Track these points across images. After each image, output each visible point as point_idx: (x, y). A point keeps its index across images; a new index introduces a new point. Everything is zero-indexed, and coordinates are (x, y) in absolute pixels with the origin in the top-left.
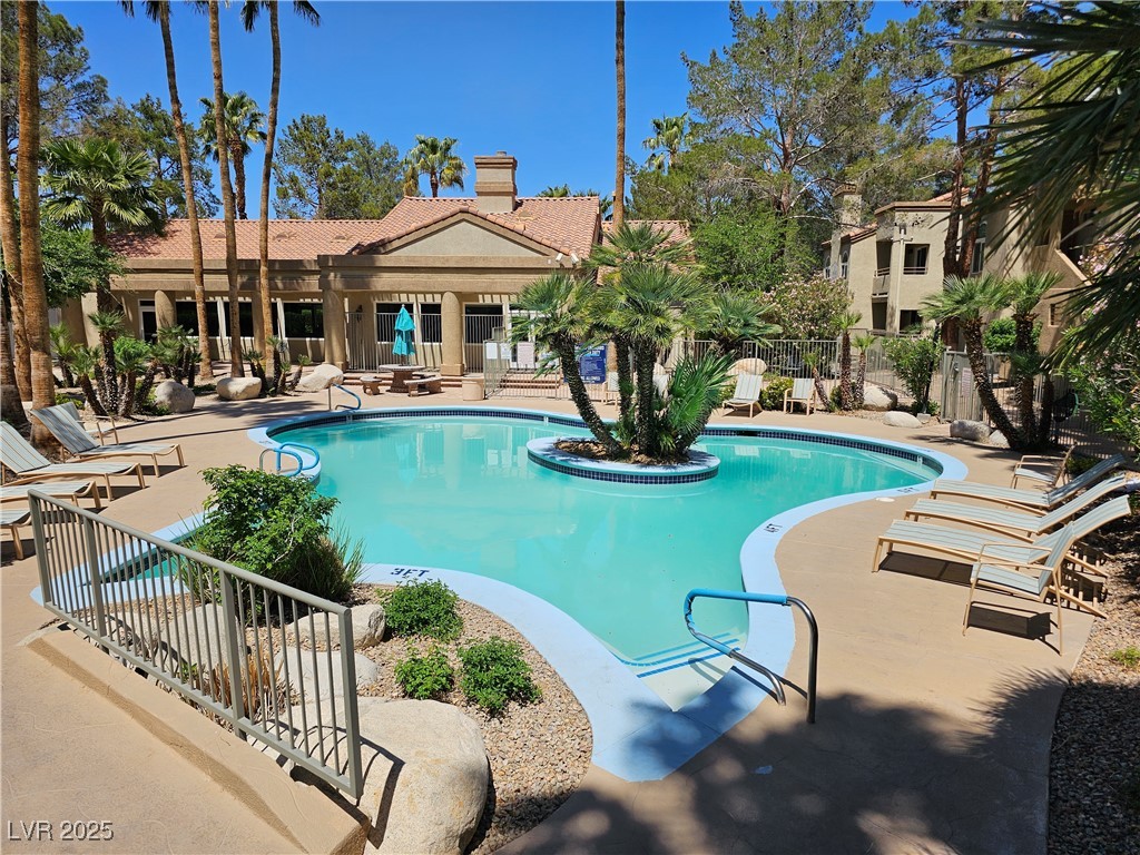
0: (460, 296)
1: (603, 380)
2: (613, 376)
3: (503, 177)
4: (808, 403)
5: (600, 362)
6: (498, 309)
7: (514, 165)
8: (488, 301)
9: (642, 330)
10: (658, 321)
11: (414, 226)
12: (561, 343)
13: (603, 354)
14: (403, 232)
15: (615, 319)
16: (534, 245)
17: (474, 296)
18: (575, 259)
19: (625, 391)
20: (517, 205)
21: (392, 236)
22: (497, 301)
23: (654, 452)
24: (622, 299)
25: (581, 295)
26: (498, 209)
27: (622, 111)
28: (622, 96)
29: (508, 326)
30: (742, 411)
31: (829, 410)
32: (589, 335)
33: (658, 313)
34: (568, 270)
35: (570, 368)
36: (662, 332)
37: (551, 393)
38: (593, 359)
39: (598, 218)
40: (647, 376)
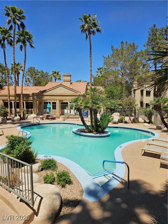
0: (60, 101)
2: (89, 116)
3: (68, 78)
4: (128, 122)
6: (67, 103)
7: (71, 76)
8: (65, 101)
9: (94, 107)
10: (98, 106)
11: (51, 87)
12: (78, 109)
13: (88, 112)
14: (49, 88)
15: (89, 105)
16: (74, 91)
17: (63, 100)
18: (82, 93)
20: (71, 83)
21: (47, 89)
22: (67, 102)
23: (97, 131)
24: (91, 101)
25: (83, 101)
26: (67, 84)
27: (91, 66)
28: (91, 63)
29: (69, 106)
30: (115, 123)
31: (132, 123)
32: (84, 108)
33: (98, 104)
34: (81, 96)
35: (81, 115)
36: (98, 108)
37: (77, 119)
38: (86, 113)
39: (87, 86)
40: (96, 116)
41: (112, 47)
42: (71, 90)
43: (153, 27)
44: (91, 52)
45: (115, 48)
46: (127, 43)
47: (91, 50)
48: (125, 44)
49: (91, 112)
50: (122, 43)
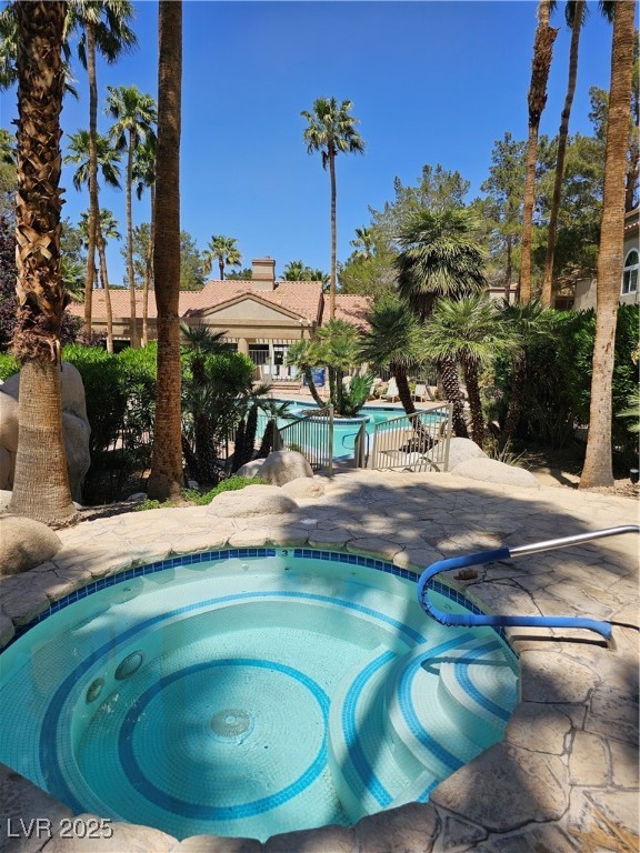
0: (248, 340)
1: (323, 384)
2: (327, 383)
3: (268, 270)
4: (422, 397)
5: (322, 375)
6: (266, 347)
7: (274, 264)
8: (261, 342)
9: (337, 363)
10: (344, 360)
11: (221, 301)
12: (305, 368)
13: (323, 371)
14: (215, 304)
15: (326, 358)
16: (286, 313)
17: (254, 340)
18: (310, 322)
19: (332, 388)
20: (276, 286)
21: (209, 306)
22: (266, 343)
23: (343, 413)
24: (330, 351)
25: (314, 349)
26: (264, 290)
27: (334, 244)
28: (334, 237)
29: (272, 355)
30: (390, 400)
31: (433, 401)
32: (317, 364)
33: (344, 357)
34: (306, 328)
35: (308, 378)
36: (345, 364)
37: (296, 392)
38: (319, 375)
39: (322, 295)
40: (340, 382)
41: (397, 182)
42: (278, 308)
43: (503, 140)
44: (334, 206)
45: (405, 186)
46: (439, 170)
47: (334, 199)
48: (434, 173)
49: (331, 373)
50: (426, 169)
